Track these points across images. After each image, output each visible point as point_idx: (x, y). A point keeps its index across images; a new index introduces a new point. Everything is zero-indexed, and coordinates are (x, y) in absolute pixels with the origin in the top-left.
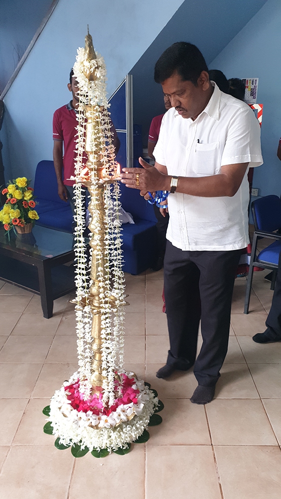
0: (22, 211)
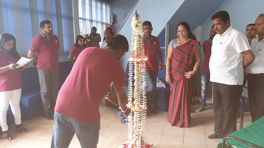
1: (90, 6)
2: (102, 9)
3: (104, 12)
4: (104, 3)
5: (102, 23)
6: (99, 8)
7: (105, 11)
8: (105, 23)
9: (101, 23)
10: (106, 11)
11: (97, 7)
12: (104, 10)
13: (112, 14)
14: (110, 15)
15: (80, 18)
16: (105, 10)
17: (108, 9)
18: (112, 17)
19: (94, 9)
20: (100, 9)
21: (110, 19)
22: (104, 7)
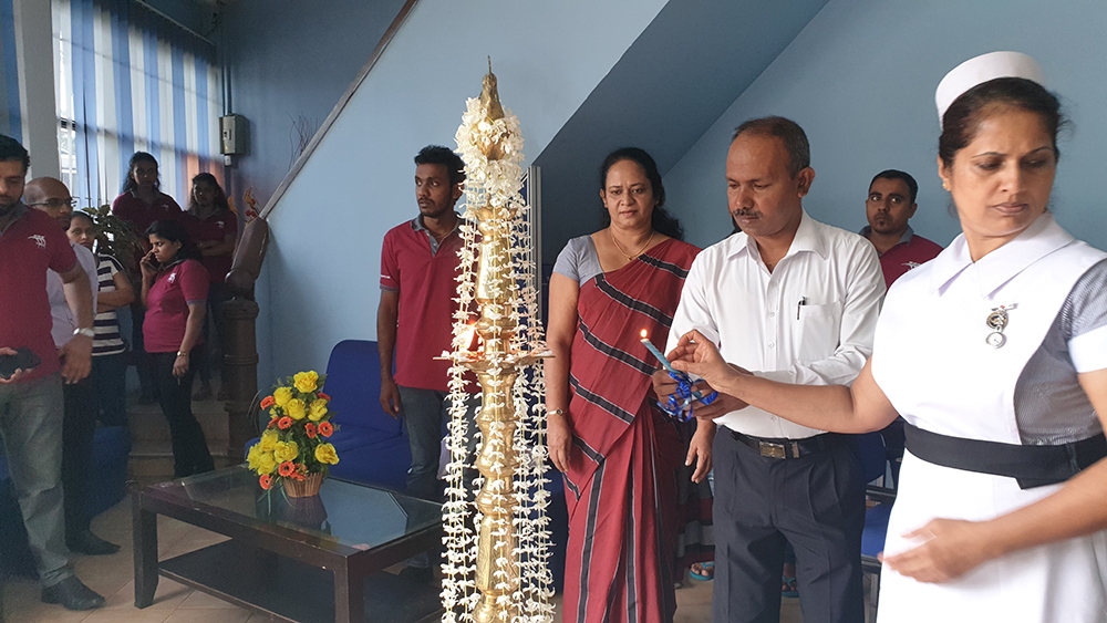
0: (303, 444)
1: (118, 66)
2: (178, 86)
3: (191, 100)
4: (193, 59)
5: (182, 155)
6: (165, 80)
7: (194, 97)
8: (193, 156)
9: (176, 151)
10: (201, 95)
11: (152, 75)
12: (190, 90)
13: (230, 111)
14: (221, 119)
15: (64, 124)
16: (197, 95)
17: (211, 86)
18: (230, 125)
19: (138, 81)
20: (170, 87)
21: (222, 134)
22: (190, 75)
